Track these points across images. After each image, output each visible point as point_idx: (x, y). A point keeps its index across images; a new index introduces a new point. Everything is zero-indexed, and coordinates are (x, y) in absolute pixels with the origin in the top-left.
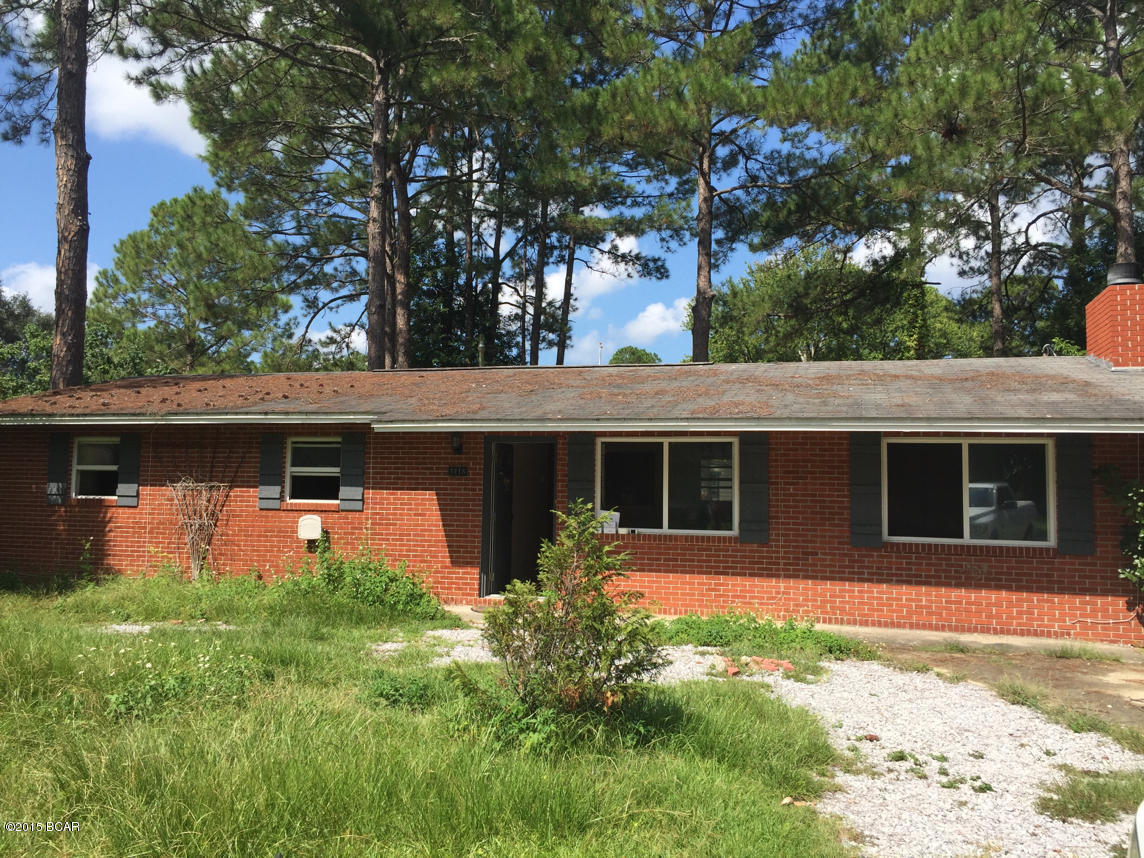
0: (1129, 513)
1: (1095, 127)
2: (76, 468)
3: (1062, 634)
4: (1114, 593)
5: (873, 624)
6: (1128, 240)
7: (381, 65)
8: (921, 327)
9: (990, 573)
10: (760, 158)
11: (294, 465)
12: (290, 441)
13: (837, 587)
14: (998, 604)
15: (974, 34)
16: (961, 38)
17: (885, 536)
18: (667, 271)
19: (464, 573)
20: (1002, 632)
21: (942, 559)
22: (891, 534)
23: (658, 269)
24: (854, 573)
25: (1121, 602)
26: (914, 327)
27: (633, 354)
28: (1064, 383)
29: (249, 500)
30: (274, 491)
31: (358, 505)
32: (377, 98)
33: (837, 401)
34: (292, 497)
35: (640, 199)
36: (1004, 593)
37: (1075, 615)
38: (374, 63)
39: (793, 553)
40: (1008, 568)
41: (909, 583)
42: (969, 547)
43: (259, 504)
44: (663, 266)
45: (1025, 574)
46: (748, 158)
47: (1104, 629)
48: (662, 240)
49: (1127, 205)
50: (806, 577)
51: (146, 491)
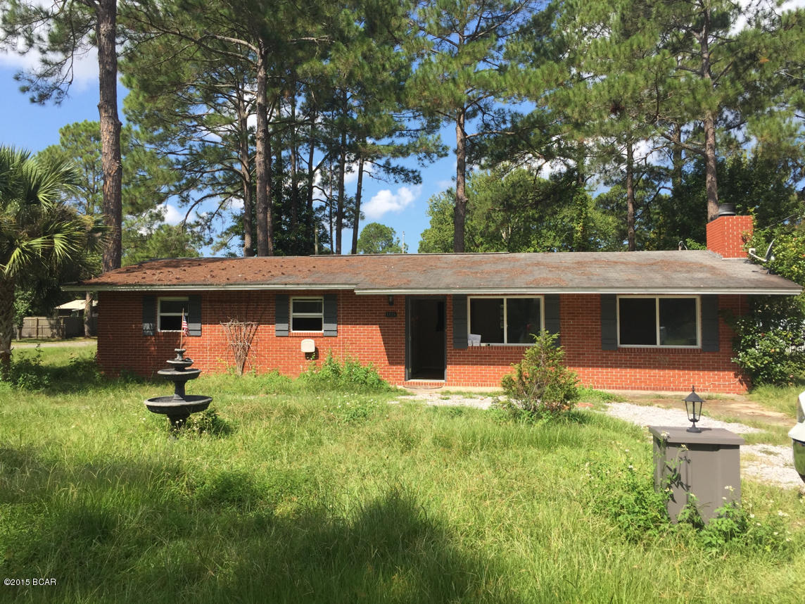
0: (737, 331)
1: (696, 108)
2: (159, 314)
3: (704, 390)
4: (729, 370)
5: (613, 388)
6: (713, 173)
7: (263, 53)
8: (584, 219)
9: (670, 362)
10: (492, 113)
11: (294, 312)
12: (292, 298)
13: (595, 370)
14: (674, 377)
15: (628, 49)
16: (620, 50)
17: (619, 345)
18: (420, 179)
19: (396, 369)
20: (676, 390)
21: (646, 355)
22: (621, 343)
23: (414, 178)
24: (604, 363)
25: (732, 374)
26: (580, 218)
27: (377, 228)
28: (702, 267)
29: (269, 331)
30: (284, 326)
31: (335, 334)
32: (260, 74)
33: (595, 278)
34: (293, 330)
35: (405, 132)
36: (676, 371)
37: (710, 381)
38: (258, 50)
39: (573, 354)
40: (679, 359)
41: (631, 367)
42: (660, 349)
43: (275, 334)
44: (418, 176)
45: (686, 362)
46: (484, 113)
47: (723, 387)
48: (420, 159)
49: (712, 152)
50: (579, 366)
51: (206, 327)
